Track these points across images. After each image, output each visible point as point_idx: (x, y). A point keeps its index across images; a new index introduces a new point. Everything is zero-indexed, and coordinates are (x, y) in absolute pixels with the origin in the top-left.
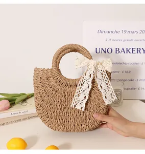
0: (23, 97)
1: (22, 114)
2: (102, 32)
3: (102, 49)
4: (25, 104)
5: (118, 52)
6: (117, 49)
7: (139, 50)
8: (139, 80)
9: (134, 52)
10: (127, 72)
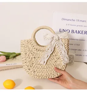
0: (14, 55)
1: (13, 65)
2: (64, 19)
3: (64, 30)
4: (15, 59)
5: (73, 32)
6: (73, 31)
7: (86, 32)
8: (84, 50)
9: (83, 33)
10: (77, 45)
